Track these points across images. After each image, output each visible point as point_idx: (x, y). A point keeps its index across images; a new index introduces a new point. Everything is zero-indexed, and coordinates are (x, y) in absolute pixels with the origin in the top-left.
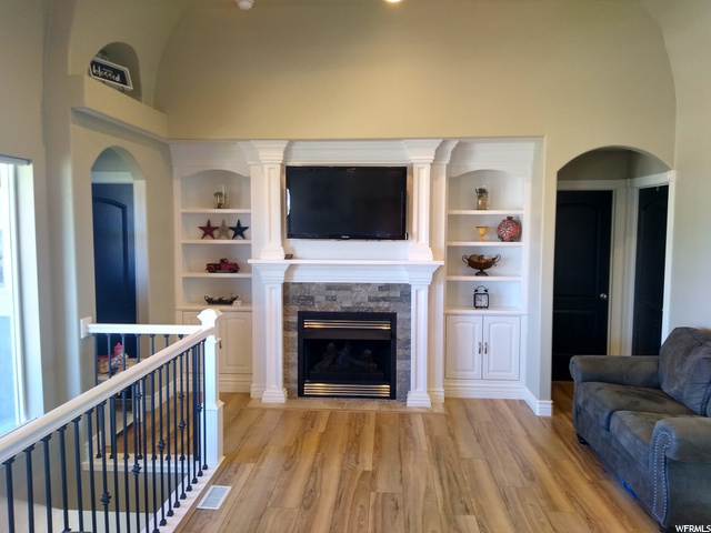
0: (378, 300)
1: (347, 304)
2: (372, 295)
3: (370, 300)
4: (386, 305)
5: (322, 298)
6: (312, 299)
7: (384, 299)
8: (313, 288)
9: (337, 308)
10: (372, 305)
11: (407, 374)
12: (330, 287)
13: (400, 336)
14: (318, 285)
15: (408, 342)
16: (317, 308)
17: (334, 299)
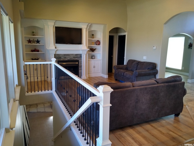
0: (75, 57)
1: (69, 59)
2: (74, 57)
3: (74, 58)
4: (77, 58)
5: (63, 57)
6: (61, 58)
7: (76, 57)
8: (61, 55)
9: (66, 60)
10: (74, 59)
11: (81, 73)
12: (65, 55)
13: (79, 65)
14: (62, 54)
15: (81, 66)
16: (62, 60)
17: (66, 57)
